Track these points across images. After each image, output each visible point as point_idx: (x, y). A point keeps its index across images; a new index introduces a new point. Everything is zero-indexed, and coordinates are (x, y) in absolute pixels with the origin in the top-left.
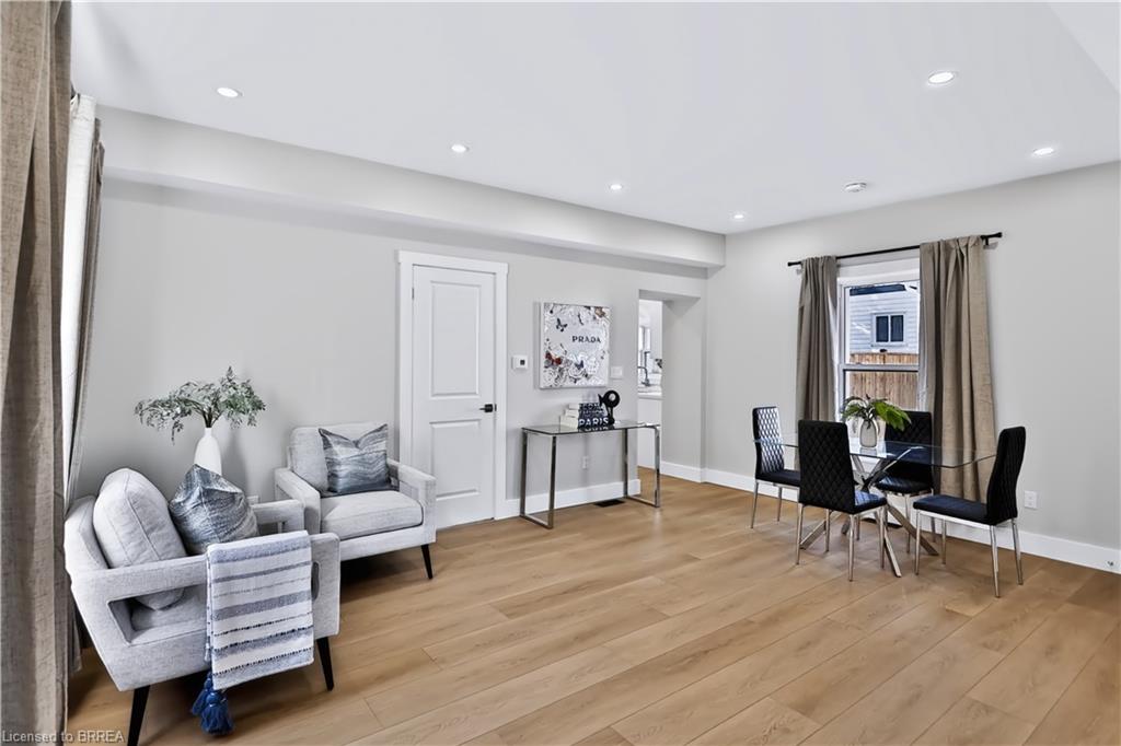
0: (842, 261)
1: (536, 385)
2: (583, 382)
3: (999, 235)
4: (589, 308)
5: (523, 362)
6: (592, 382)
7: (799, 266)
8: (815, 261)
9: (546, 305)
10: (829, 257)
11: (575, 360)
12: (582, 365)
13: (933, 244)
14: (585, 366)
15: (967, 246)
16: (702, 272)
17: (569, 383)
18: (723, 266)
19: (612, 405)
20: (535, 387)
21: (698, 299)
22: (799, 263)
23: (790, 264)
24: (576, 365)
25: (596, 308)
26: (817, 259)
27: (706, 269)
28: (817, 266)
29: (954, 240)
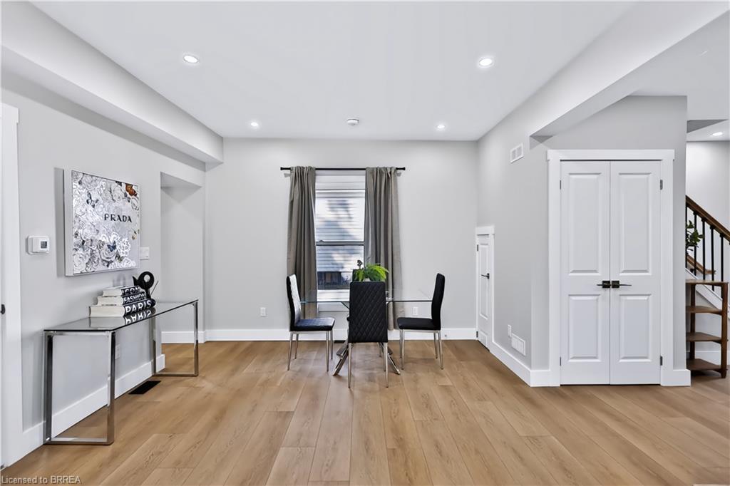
0: (317, 172)
1: (61, 271)
2: (116, 265)
3: (404, 169)
4: (120, 183)
5: (44, 245)
6: (124, 265)
7: (288, 172)
8: (302, 169)
9: (74, 174)
10: (311, 168)
11: (106, 241)
12: (114, 247)
13: (373, 169)
14: (118, 247)
15: (390, 173)
16: (201, 164)
17: (101, 267)
18: (222, 163)
19: (147, 286)
20: (59, 275)
21: (200, 187)
22: (289, 169)
23: (282, 169)
24: (109, 246)
25: (127, 185)
26: (303, 168)
27: (204, 163)
28: (303, 173)
29: (384, 168)
